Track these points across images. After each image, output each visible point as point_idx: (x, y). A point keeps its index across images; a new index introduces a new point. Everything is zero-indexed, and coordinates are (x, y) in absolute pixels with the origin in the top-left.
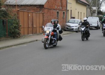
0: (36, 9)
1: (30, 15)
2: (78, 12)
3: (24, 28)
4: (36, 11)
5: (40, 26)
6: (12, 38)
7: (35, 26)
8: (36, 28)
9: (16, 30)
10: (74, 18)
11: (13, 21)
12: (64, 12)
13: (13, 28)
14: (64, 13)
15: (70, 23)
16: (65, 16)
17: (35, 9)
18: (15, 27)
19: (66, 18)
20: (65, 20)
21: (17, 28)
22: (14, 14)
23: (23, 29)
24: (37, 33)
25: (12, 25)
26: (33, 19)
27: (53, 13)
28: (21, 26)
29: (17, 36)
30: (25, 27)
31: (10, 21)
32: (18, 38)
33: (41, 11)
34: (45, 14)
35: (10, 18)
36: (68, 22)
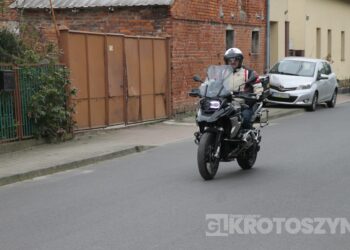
0: (140, 23)
1: (111, 48)
2: (318, 29)
3: (88, 99)
4: (140, 32)
5: (158, 91)
6: (41, 140)
7: (133, 91)
8: (140, 97)
9: (56, 109)
10: (299, 53)
11: (43, 74)
12: (256, 29)
13: (41, 103)
14: (255, 34)
15: (282, 73)
16: (260, 49)
17: (134, 24)
18: (51, 97)
19: (266, 54)
20: (261, 65)
21: (59, 102)
22: (44, 45)
23: (86, 103)
24: (143, 116)
25: (38, 89)
26: (124, 65)
27: (208, 36)
28: (73, 92)
29: (60, 135)
30: (92, 96)
31: (29, 73)
32: (64, 141)
33: (159, 31)
34: (174, 43)
35: (31, 60)
36: (271, 72)
